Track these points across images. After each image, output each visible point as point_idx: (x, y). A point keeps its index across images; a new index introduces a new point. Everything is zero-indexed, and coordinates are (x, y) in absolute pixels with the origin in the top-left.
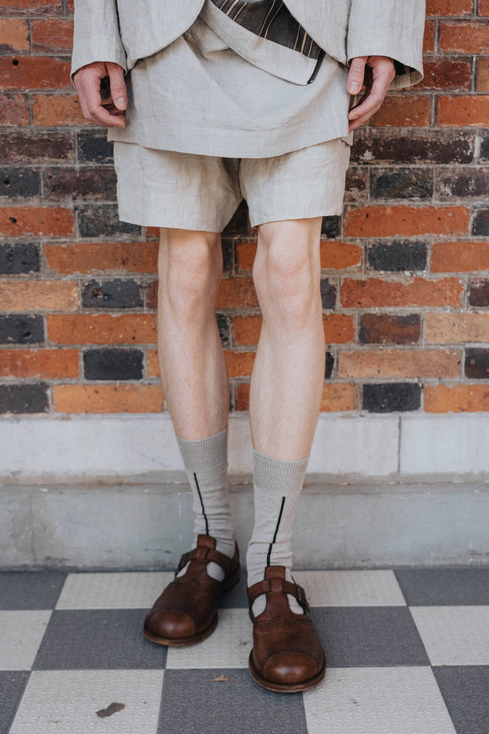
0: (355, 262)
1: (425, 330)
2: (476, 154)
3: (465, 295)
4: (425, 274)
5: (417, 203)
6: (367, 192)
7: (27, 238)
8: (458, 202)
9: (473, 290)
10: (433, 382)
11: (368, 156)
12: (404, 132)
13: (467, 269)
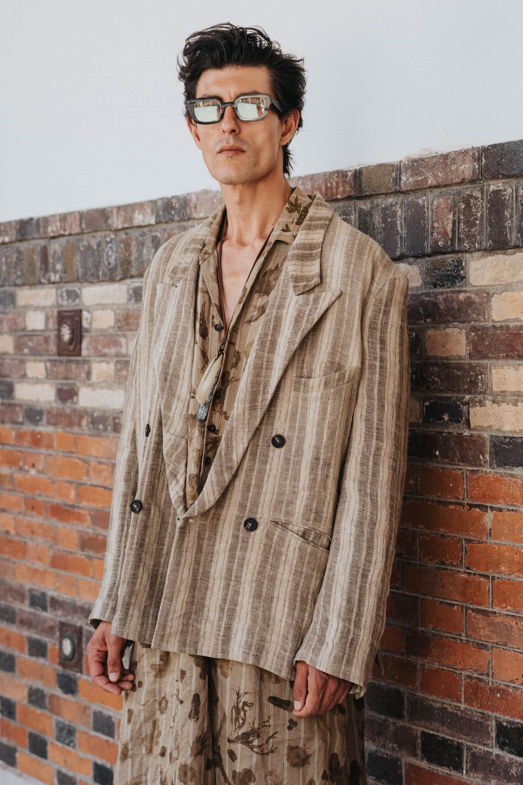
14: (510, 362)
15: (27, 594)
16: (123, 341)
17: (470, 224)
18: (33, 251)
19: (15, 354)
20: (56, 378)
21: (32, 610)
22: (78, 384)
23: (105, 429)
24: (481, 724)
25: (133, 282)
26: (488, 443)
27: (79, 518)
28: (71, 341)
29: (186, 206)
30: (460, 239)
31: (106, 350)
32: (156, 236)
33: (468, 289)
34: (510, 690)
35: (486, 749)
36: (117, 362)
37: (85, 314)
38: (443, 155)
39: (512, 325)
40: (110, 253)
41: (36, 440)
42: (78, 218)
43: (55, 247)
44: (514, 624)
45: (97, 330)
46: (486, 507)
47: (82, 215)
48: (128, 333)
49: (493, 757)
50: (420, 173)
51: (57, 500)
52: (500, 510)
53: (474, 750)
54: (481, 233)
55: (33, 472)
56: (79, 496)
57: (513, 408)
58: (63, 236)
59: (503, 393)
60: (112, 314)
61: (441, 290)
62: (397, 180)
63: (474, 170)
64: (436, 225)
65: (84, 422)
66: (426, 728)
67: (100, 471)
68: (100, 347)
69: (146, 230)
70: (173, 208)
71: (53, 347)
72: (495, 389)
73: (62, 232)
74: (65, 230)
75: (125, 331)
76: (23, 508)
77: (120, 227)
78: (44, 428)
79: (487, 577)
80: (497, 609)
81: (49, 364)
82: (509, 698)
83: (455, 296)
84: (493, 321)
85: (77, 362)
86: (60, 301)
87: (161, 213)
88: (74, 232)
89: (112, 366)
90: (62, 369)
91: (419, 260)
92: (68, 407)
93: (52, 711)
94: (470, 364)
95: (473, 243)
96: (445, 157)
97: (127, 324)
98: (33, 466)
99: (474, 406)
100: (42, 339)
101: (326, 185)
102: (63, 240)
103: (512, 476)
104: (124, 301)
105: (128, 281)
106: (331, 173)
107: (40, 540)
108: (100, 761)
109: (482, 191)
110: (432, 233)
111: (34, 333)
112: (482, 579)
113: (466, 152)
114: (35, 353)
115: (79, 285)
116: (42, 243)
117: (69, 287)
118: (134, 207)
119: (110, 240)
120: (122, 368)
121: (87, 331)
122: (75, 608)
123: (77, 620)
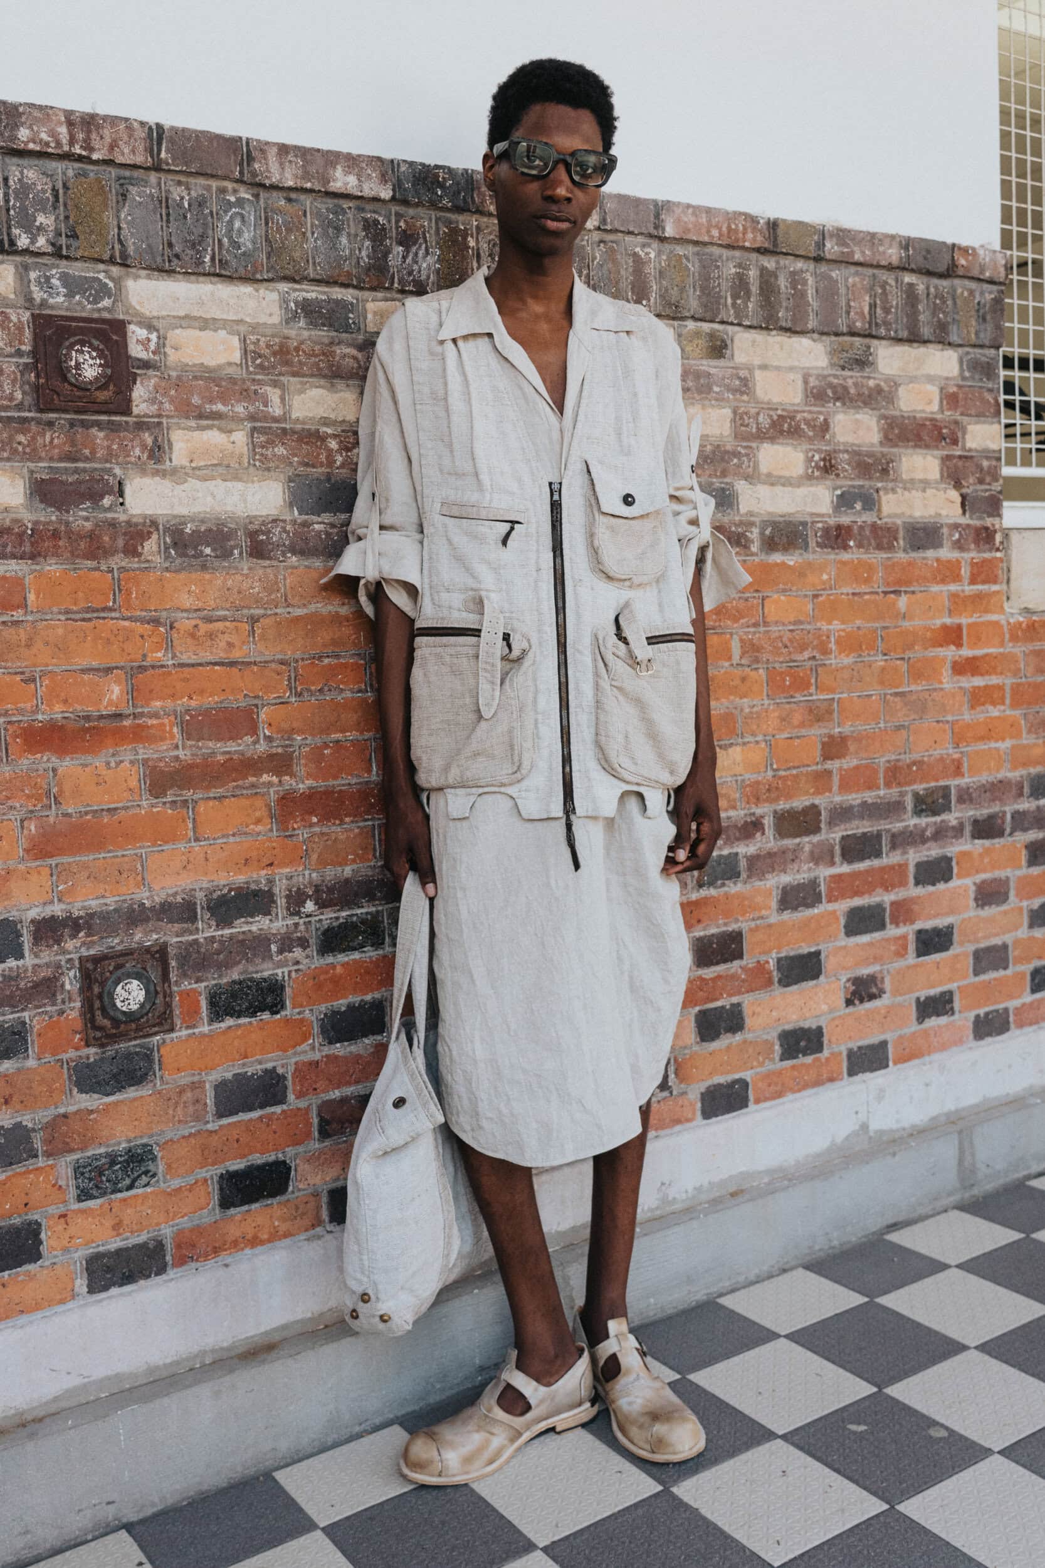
14: (918, 451)
16: (274, 395)
17: (887, 311)
20: (30, 455)
22: (117, 470)
23: (226, 554)
24: (899, 803)
25: (295, 290)
26: (901, 529)
27: (140, 735)
29: (473, 190)
30: (877, 324)
31: (219, 407)
32: (376, 222)
33: (876, 375)
34: (926, 759)
35: (904, 824)
36: (254, 429)
37: (136, 333)
38: (869, 233)
39: (918, 415)
40: (237, 224)
42: (140, 133)
44: (927, 697)
45: (185, 368)
46: (900, 592)
47: (157, 135)
48: (293, 380)
49: (911, 828)
50: (847, 246)
52: (913, 592)
53: (894, 830)
54: (896, 321)
56: (134, 693)
57: (919, 494)
58: (68, 156)
59: (912, 481)
60: (235, 341)
61: (849, 373)
62: (821, 245)
63: (901, 258)
64: (852, 304)
65: (150, 546)
66: (846, 830)
67: (209, 635)
68: (196, 400)
69: (346, 204)
70: (442, 186)
72: (904, 476)
73: (77, 150)
74: (91, 149)
75: (281, 374)
77: (290, 183)
79: (903, 659)
80: (913, 688)
82: (925, 767)
83: (865, 381)
84: (901, 411)
85: (113, 428)
86: (36, 293)
87: (408, 185)
88: (120, 159)
89: (240, 437)
90: (51, 439)
91: (824, 338)
92: (81, 518)
93: (60, 1147)
94: (882, 452)
95: (889, 330)
96: (873, 235)
97: (287, 363)
99: (887, 493)
101: (729, 227)
103: (924, 558)
104: (276, 320)
105: (284, 287)
106: (735, 213)
108: (240, 1165)
109: (897, 281)
110: (848, 313)
112: (898, 662)
113: (893, 237)
115: (115, 270)
117: (77, 269)
118: (332, 158)
119: (240, 202)
120: (270, 443)
121: (146, 365)
122: (136, 916)
123: (143, 937)
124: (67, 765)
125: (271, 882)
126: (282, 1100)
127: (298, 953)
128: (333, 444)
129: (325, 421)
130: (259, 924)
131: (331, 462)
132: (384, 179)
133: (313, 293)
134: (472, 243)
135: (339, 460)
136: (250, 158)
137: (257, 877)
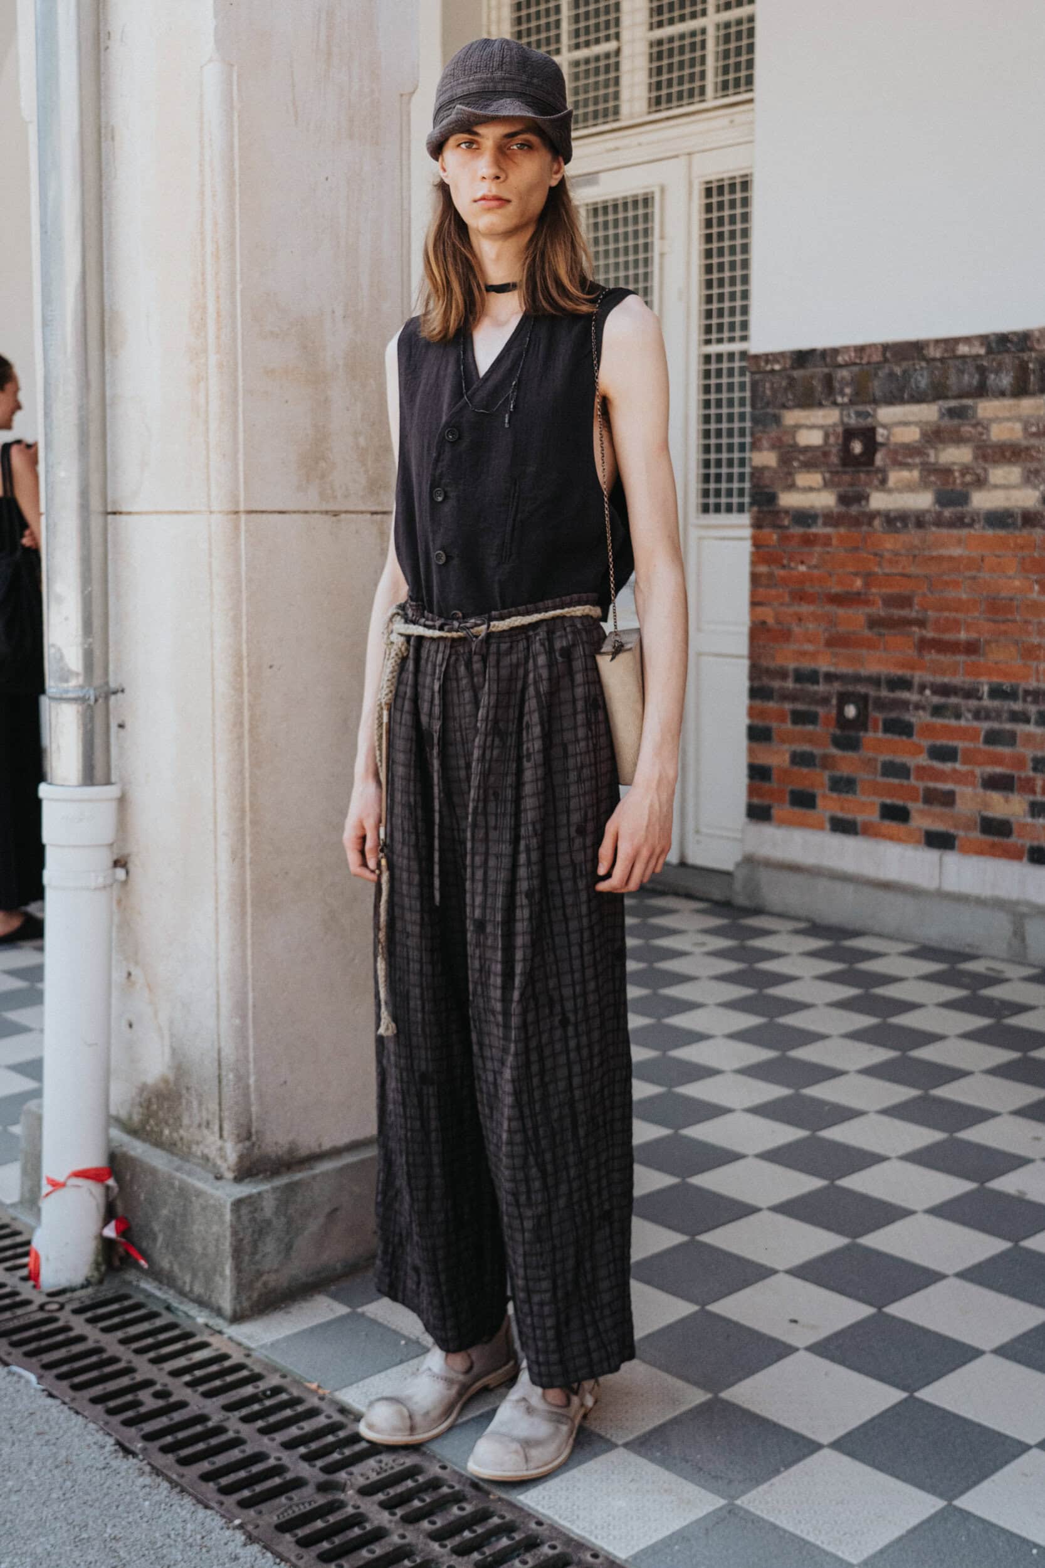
0: (921, 752)
1: (958, 801)
2: (985, 696)
3: (979, 781)
4: (958, 766)
5: (953, 722)
6: (929, 712)
7: (767, 723)
8: (976, 724)
9: (983, 780)
10: (961, 833)
11: (928, 692)
12: (946, 680)
13: (980, 764)
15: (791, 674)
16: (932, 453)
18: (812, 377)
19: (779, 466)
20: (838, 485)
21: (798, 686)
22: (868, 490)
23: (906, 526)
25: (945, 403)
27: (867, 603)
28: (862, 454)
29: (1027, 340)
31: (910, 460)
32: (983, 363)
36: (922, 469)
37: (880, 431)
40: (920, 379)
41: (808, 541)
42: (880, 349)
43: (844, 373)
45: (896, 444)
47: (886, 347)
48: (940, 446)
51: (836, 589)
55: (802, 568)
56: (867, 585)
58: (855, 364)
60: (918, 430)
65: (877, 523)
67: (897, 562)
68: (900, 458)
69: (968, 360)
70: (1011, 342)
71: (834, 459)
73: (858, 361)
75: (936, 444)
76: (787, 599)
77: (938, 356)
78: (819, 529)
81: (827, 475)
85: (868, 472)
86: (846, 420)
87: (994, 345)
88: (874, 361)
89: (916, 474)
90: (846, 478)
92: (854, 510)
93: (824, 767)
97: (939, 438)
98: (802, 563)
100: (819, 454)
102: (856, 369)
104: (935, 418)
105: (941, 402)
107: (811, 626)
108: (888, 801)
111: (807, 449)
114: (809, 466)
115: (873, 406)
116: (826, 370)
117: (860, 408)
118: (957, 341)
119: (922, 368)
120: (929, 475)
121: (882, 445)
122: (857, 679)
123: (862, 689)
124: (841, 611)
125: (912, 677)
126: (908, 777)
127: (921, 713)
128: (957, 474)
129: (954, 464)
130: (905, 695)
131: (954, 482)
132: (982, 344)
133: (953, 403)
134: (1031, 366)
135: (958, 481)
136: (922, 348)
137: (906, 673)
